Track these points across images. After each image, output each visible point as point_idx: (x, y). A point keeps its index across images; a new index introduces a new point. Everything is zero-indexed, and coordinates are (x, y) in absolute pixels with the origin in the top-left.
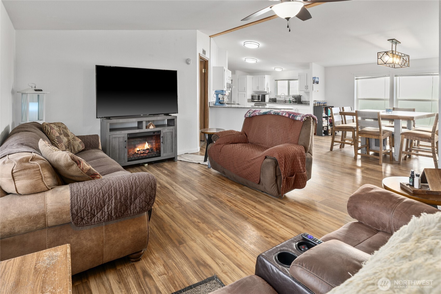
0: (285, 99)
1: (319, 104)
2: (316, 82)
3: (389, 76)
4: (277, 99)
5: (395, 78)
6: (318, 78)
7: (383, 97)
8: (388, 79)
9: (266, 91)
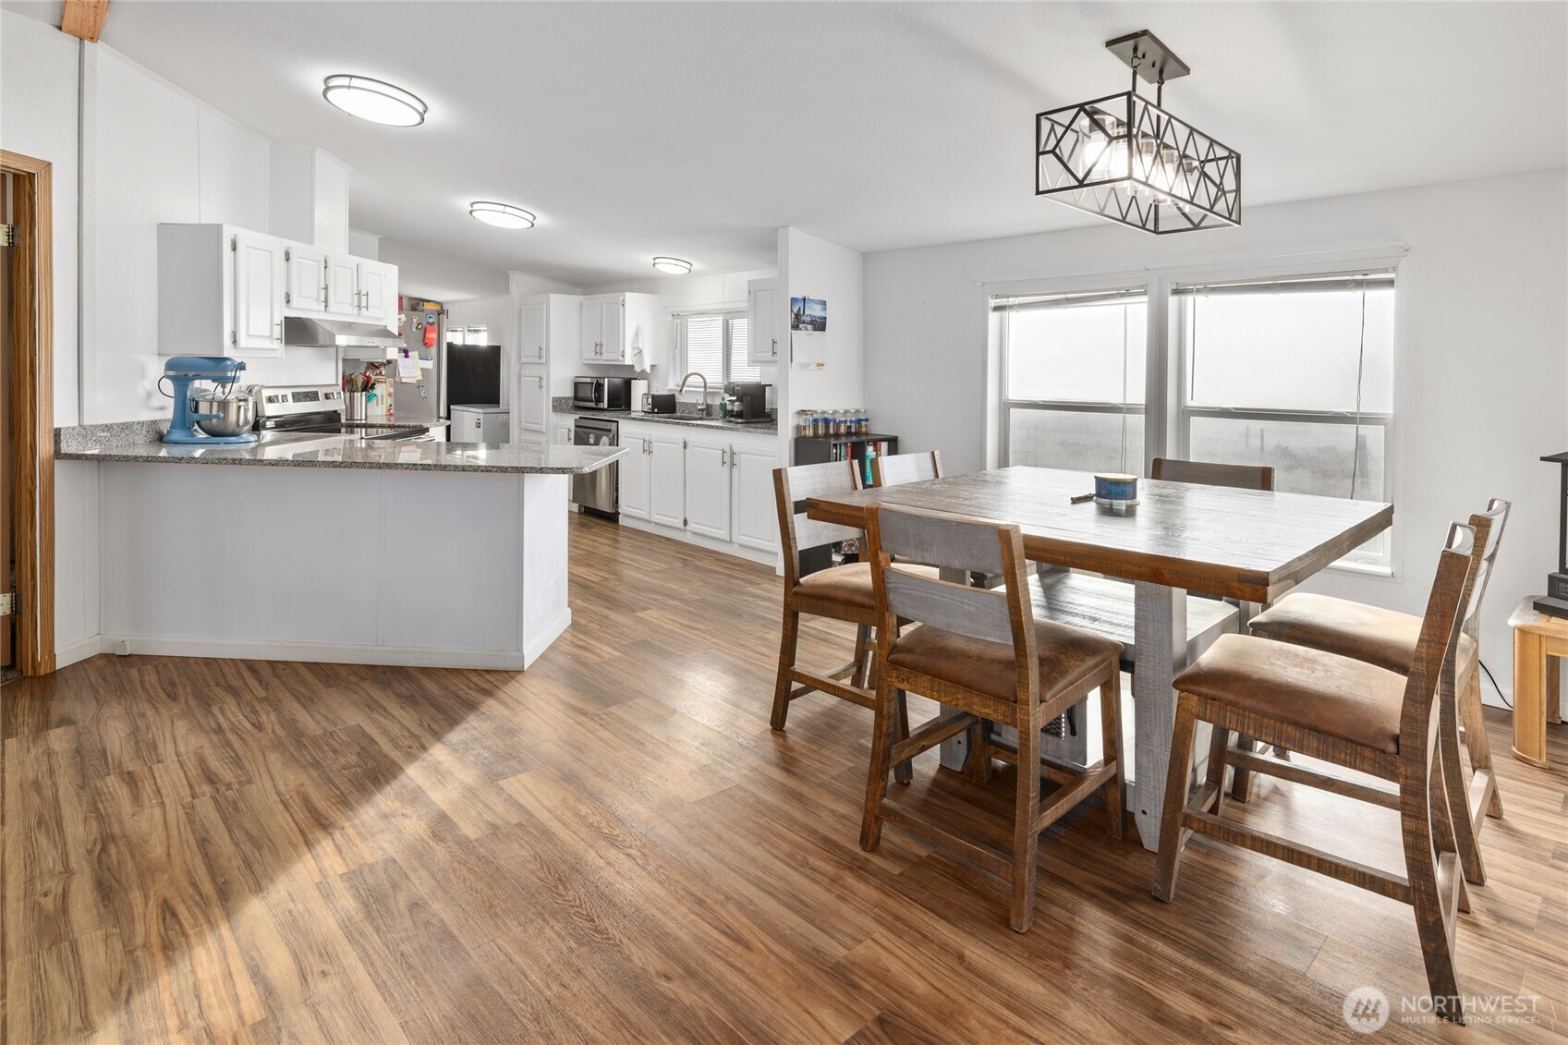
0: (705, 399)
1: (827, 427)
2: (811, 323)
3: (1145, 293)
4: (680, 399)
5: (1173, 301)
6: (824, 303)
7: (1116, 399)
8: (1139, 309)
9: (628, 361)
